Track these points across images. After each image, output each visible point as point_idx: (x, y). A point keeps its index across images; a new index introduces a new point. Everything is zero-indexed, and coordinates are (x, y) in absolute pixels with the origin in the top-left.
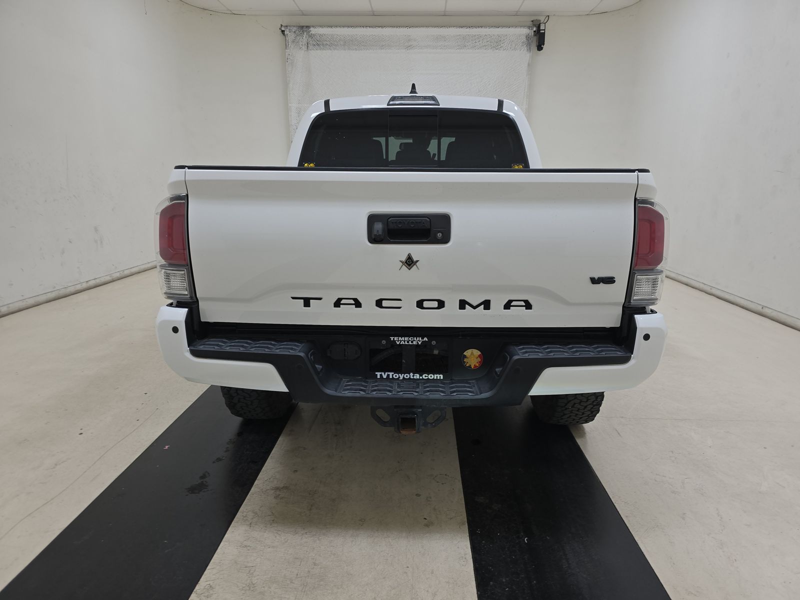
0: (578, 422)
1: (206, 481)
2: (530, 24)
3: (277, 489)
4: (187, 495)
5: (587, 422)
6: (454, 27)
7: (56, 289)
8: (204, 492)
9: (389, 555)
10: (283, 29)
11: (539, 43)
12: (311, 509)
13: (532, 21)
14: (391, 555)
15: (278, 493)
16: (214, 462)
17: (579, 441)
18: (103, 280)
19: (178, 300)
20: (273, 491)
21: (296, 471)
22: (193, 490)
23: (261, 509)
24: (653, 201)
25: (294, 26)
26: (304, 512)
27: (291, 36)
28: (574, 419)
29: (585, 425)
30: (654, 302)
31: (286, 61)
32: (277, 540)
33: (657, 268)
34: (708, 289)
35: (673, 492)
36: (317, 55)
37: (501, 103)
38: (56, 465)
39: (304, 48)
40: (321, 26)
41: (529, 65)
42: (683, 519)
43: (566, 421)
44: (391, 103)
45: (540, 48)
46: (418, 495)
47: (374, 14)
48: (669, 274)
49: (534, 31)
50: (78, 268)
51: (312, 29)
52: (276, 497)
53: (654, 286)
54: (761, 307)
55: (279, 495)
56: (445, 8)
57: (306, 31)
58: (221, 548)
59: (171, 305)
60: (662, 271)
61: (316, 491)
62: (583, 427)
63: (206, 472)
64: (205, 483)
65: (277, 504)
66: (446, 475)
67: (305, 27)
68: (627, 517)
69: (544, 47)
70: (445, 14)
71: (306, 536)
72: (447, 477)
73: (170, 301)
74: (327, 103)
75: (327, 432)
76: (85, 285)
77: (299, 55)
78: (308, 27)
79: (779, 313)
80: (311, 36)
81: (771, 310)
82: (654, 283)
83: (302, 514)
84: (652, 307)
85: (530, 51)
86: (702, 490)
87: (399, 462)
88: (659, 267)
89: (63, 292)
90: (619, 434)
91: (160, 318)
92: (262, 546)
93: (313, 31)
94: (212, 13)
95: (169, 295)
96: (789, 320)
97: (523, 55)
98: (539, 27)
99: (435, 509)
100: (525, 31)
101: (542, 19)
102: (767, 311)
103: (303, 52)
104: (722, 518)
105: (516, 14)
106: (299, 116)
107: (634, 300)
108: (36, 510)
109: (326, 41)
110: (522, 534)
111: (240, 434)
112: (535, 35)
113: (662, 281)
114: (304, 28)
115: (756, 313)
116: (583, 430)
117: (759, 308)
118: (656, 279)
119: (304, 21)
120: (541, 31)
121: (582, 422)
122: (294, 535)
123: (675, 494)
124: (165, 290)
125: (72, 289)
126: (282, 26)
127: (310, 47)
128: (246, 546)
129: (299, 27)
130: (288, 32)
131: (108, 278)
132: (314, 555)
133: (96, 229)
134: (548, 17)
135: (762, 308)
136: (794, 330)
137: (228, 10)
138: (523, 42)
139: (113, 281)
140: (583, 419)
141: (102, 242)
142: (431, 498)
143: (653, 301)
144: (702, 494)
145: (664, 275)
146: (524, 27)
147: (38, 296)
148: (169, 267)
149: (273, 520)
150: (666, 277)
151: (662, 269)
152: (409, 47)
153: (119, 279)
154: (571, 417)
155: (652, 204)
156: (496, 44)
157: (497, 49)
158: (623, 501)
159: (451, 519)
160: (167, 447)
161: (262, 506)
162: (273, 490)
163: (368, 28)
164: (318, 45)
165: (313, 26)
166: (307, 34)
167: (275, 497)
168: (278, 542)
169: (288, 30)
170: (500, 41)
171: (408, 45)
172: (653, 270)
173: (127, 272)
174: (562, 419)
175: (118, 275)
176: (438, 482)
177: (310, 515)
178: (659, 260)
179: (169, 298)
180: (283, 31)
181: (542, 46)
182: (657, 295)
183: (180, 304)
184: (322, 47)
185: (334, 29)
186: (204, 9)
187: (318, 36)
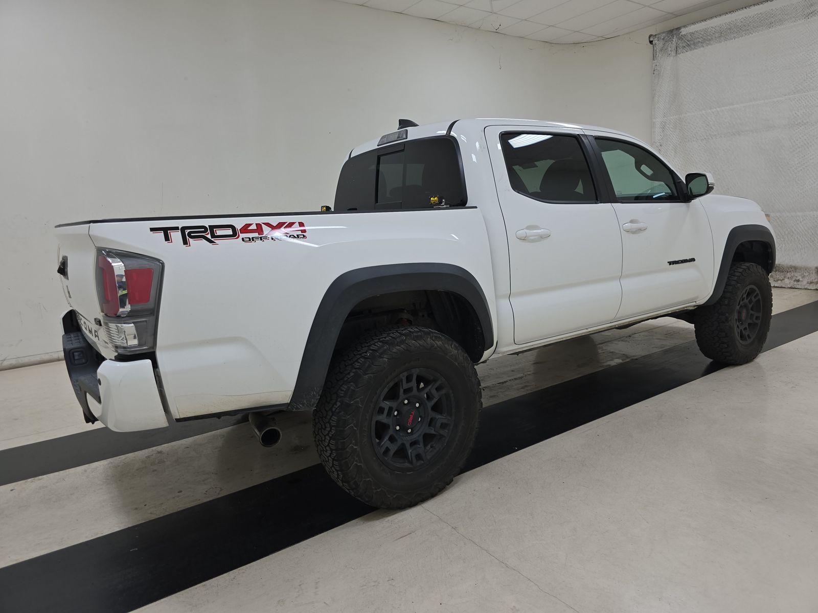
10: (651, 39)
25: (663, 33)
27: (659, 44)
31: (655, 72)
36: (688, 58)
39: (673, 53)
40: (694, 23)
51: (682, 30)
57: (676, 34)
67: (675, 30)
77: (667, 63)
78: (679, 29)
80: (681, 38)
93: (684, 31)
94: (582, 45)
103: (672, 58)
109: (698, 38)
114: (673, 32)
119: (674, 24)
126: (650, 36)
127: (679, 51)
129: (668, 31)
130: (656, 41)
137: (599, 37)
163: (753, 8)
164: (688, 45)
165: (684, 26)
166: (676, 37)
169: (656, 39)
180: (651, 42)
184: (693, 46)
185: (708, 22)
186: (574, 43)
187: (689, 36)
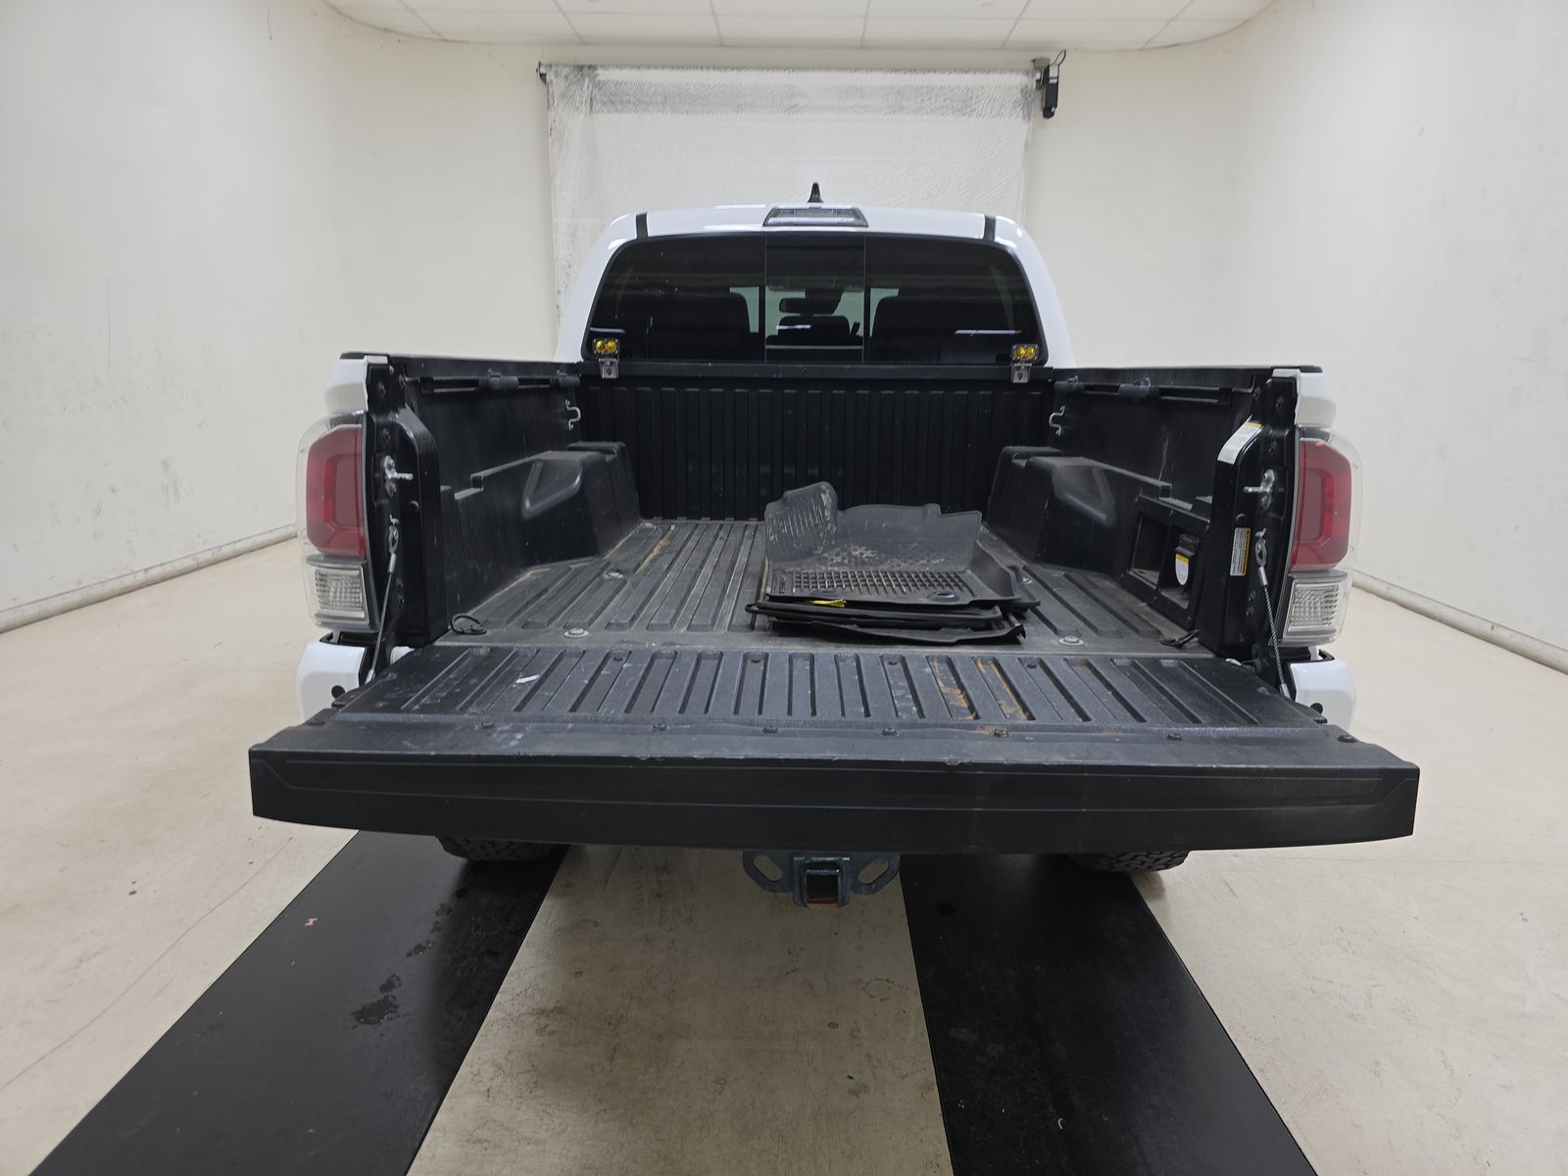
0: (1150, 867)
1: (393, 997)
2: (1030, 65)
3: (542, 1012)
4: (354, 1027)
5: (1167, 866)
6: (880, 69)
7: (82, 586)
8: (390, 1019)
9: (780, 1159)
10: (543, 70)
11: (1046, 102)
12: (612, 1058)
13: (1034, 61)
14: (783, 1160)
15: (543, 1021)
16: (409, 955)
17: (1153, 907)
18: (179, 566)
19: (343, 630)
20: (534, 1018)
21: (579, 973)
22: (368, 1015)
23: (509, 1057)
24: (1327, 430)
25: (565, 66)
26: (600, 1063)
27: (557, 84)
28: (1143, 862)
29: (1164, 874)
30: (1328, 638)
31: (547, 132)
32: (544, 1127)
33: (1335, 568)
34: (1382, 588)
35: (1351, 1016)
36: (609, 123)
37: (990, 225)
38: (81, 961)
39: (585, 108)
40: (619, 66)
41: (1026, 145)
42: (1377, 1074)
43: (1128, 865)
44: (771, 220)
45: (1048, 112)
46: (832, 1025)
47: (722, 44)
48: (1360, 579)
49: (1037, 81)
50: (129, 542)
51: (599, 71)
52: (540, 1031)
53: (1328, 605)
54: (1490, 625)
55: (546, 1026)
56: (864, 34)
57: (588, 75)
58: (428, 1146)
59: (328, 639)
60: (1344, 575)
61: (622, 1018)
62: (1159, 876)
63: (394, 975)
64: (391, 999)
65: (542, 1046)
66: (887, 980)
67: (586, 68)
68: (1262, 1070)
69: (1058, 111)
70: (862, 46)
71: (606, 1117)
72: (891, 985)
73: (327, 631)
74: (641, 221)
75: (641, 887)
76: (141, 577)
77: (574, 122)
78: (593, 68)
79: (1527, 639)
80: (599, 85)
81: (1511, 633)
82: (1329, 598)
83: (596, 1069)
84: (1324, 648)
85: (1029, 119)
86: (1409, 1010)
87: (790, 953)
88: (1339, 567)
89: (96, 591)
90: (1231, 890)
91: (306, 668)
92: (513, 1140)
93: (602, 75)
94: (401, 37)
95: (325, 620)
96: (1547, 653)
97: (1017, 127)
98: (1046, 71)
99: (869, 1056)
100: (1022, 81)
101: (1053, 57)
102: (1503, 635)
103: (582, 116)
104: (1452, 1071)
105: (1003, 47)
106: (573, 242)
107: (1289, 634)
108: (39, 1061)
109: (628, 94)
110: (1051, 1109)
111: (461, 893)
112: (1038, 88)
113: (1346, 595)
114: (584, 70)
115: (1478, 637)
116: (1158, 882)
117: (1486, 628)
118: (1332, 591)
119: (585, 56)
120: (1051, 81)
121: (1159, 867)
122: (579, 1115)
123: (1356, 1019)
124: (317, 608)
125: (116, 585)
126: (540, 65)
127: (597, 106)
128: (480, 1141)
129: (575, 66)
130: (553, 77)
131: (189, 563)
132: (622, 1160)
133: (166, 465)
134: (1062, 55)
135: (1493, 628)
136: (1557, 672)
137: (434, 32)
138: (1015, 102)
139: (199, 568)
140: (1161, 861)
141: (176, 490)
142: (859, 1031)
143: (1325, 635)
144: (1409, 1020)
145: (1349, 581)
146: (1018, 71)
147: (46, 599)
148: (326, 562)
149: (535, 1083)
150: (1353, 585)
151: (1345, 571)
152: (792, 109)
153: (211, 565)
154: (1139, 858)
155: (1325, 436)
156: (964, 105)
157: (964, 115)
158: (1251, 1037)
159: (903, 1077)
160: (311, 922)
161: (512, 1051)
162: (533, 1015)
163: (712, 71)
164: (612, 102)
165: (603, 67)
166: (590, 81)
167: (537, 1031)
168: (547, 1130)
169: (552, 73)
170: (971, 98)
171: (790, 104)
172: (1325, 571)
173: (227, 550)
174: (1119, 862)
175: (208, 556)
176: (871, 997)
177: (611, 1071)
178: (1338, 551)
179: (325, 625)
180: (543, 76)
181: (1053, 109)
182: (1334, 623)
183: (347, 639)
184: (619, 106)
185: (644, 72)
186: (385, 29)
187: (612, 86)
